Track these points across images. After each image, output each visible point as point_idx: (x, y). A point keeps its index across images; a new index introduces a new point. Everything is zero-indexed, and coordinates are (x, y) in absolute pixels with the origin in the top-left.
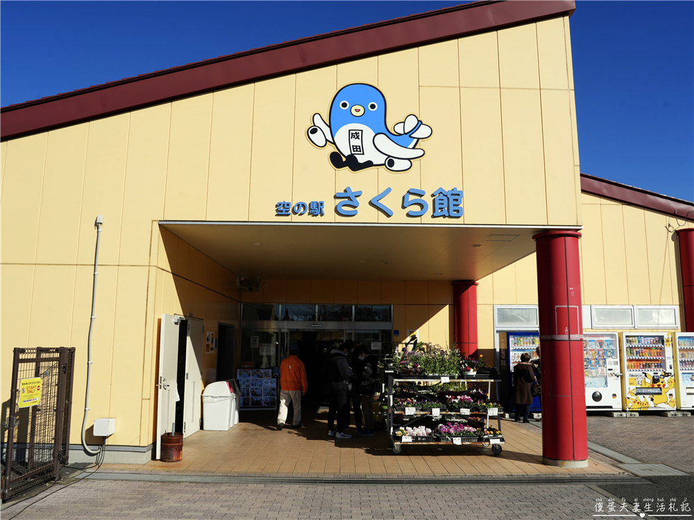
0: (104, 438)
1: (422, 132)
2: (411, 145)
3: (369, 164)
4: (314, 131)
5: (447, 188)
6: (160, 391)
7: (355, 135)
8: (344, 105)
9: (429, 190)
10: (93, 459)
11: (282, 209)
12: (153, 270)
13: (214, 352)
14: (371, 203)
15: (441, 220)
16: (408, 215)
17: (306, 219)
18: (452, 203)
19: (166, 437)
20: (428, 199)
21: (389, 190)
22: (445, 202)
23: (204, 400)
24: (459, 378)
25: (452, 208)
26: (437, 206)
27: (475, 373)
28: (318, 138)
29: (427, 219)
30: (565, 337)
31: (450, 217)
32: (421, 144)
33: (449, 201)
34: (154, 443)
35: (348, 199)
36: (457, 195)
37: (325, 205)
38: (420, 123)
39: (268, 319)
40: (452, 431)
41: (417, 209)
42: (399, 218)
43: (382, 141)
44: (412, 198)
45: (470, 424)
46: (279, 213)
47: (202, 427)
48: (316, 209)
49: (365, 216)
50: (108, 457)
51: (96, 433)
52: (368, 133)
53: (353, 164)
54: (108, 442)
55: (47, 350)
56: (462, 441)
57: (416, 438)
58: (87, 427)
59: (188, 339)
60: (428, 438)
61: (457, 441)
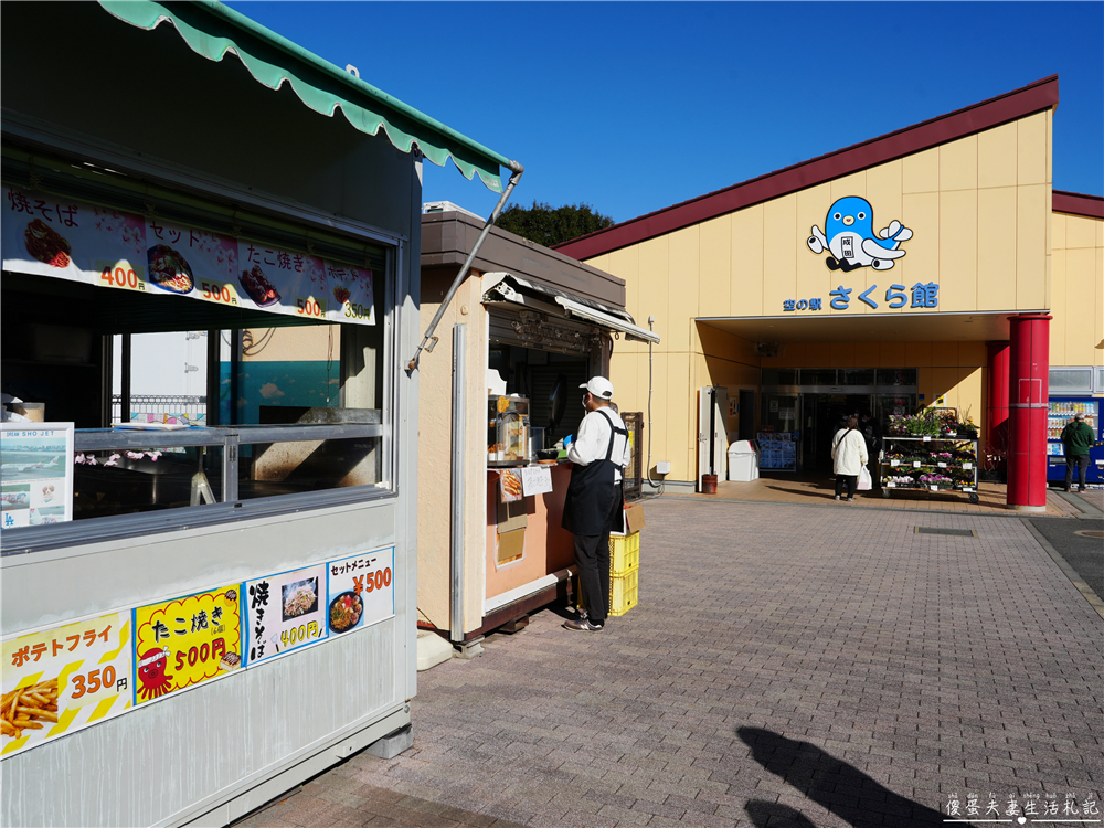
0: (664, 475)
1: (905, 235)
2: (894, 248)
3: (858, 265)
4: (813, 241)
5: (924, 283)
6: (701, 443)
7: (846, 241)
8: (837, 216)
9: (909, 285)
10: (656, 490)
11: (789, 306)
12: (693, 355)
13: (736, 416)
14: (859, 298)
15: (918, 310)
16: (890, 307)
17: (808, 312)
18: (928, 294)
19: (705, 477)
20: (908, 293)
21: (874, 287)
22: (922, 294)
23: (730, 455)
24: (940, 437)
25: (928, 299)
26: (915, 298)
27: (955, 434)
28: (816, 246)
29: (907, 309)
30: (1027, 405)
31: (926, 306)
32: (903, 245)
33: (926, 293)
34: (697, 481)
35: (841, 295)
36: (933, 288)
37: (822, 301)
38: (902, 227)
39: (792, 384)
40: (930, 480)
41: (898, 301)
42: (883, 309)
43: (870, 245)
44: (894, 292)
45: (948, 475)
46: (786, 309)
47: (728, 479)
48: (816, 304)
49: (856, 308)
50: (667, 489)
51: (658, 472)
52: (858, 238)
53: (845, 266)
54: (666, 478)
55: (629, 414)
56: (939, 488)
57: (899, 484)
58: (651, 468)
59: (716, 405)
60: (910, 484)
61: (934, 488)
